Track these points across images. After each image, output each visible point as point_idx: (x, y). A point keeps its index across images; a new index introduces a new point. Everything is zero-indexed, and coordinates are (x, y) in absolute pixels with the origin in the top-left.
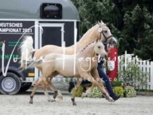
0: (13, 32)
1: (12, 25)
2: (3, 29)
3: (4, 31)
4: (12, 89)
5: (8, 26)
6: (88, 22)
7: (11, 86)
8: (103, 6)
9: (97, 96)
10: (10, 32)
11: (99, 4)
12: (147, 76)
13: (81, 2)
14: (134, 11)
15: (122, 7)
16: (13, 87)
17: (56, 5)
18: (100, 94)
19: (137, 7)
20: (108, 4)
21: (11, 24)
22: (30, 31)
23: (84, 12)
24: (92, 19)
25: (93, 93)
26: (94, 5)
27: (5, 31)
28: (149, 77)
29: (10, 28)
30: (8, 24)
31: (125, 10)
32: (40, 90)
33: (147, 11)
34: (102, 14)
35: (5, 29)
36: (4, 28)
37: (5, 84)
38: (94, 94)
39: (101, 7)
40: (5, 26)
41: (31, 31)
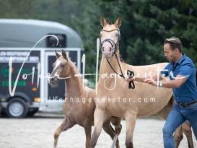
19: (139, 40)
33: (148, 44)
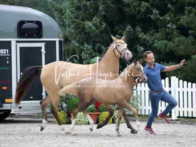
6: (77, 44)
8: (92, 26)
9: (83, 122)
11: (88, 24)
12: (138, 99)
13: (69, 23)
14: (125, 32)
15: (114, 27)
17: (35, 22)
18: (85, 121)
19: (129, 27)
20: (98, 24)
22: (6, 52)
23: (71, 33)
24: (81, 40)
25: (78, 119)
26: (83, 25)
28: (140, 100)
31: (118, 29)
32: (21, 118)
33: (140, 31)
34: (92, 35)
38: (79, 121)
39: (90, 28)
41: (8, 53)
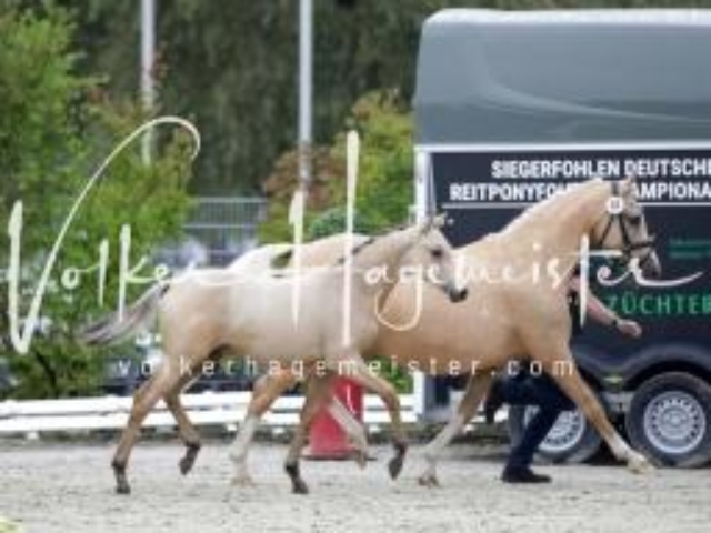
0: (686, 200)
1: (682, 168)
2: (644, 186)
3: (649, 196)
4: (688, 440)
5: (665, 172)
7: (687, 430)
10: (675, 200)
16: (693, 434)
21: (679, 162)
27: (654, 195)
29: (676, 179)
30: (665, 162)
35: (653, 186)
36: (649, 180)
37: (657, 422)
40: (653, 173)
